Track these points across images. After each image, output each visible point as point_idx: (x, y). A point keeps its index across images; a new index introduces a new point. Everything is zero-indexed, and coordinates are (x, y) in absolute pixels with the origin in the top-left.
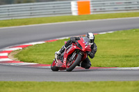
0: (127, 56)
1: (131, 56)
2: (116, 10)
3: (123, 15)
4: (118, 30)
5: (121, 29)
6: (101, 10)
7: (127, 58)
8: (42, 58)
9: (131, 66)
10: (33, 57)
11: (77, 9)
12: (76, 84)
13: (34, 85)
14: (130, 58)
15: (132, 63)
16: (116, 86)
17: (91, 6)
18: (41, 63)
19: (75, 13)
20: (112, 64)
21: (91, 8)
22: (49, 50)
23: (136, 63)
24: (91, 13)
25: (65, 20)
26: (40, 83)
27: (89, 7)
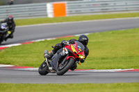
0: (103, 59)
1: (107, 58)
2: (92, 11)
3: (99, 17)
4: (94, 32)
5: (97, 31)
6: (77, 12)
7: (103, 60)
8: (18, 60)
9: (107, 68)
10: (9, 58)
11: (52, 11)
12: (52, 86)
13: (11, 87)
14: (106, 61)
15: (108, 66)
16: (92, 88)
17: (67, 8)
18: (17, 65)
19: (50, 15)
20: (88, 66)
21: (67, 10)
22: (25, 52)
23: (112, 65)
24: (67, 15)
25: (41, 22)
26: (16, 85)
27: (65, 9)
